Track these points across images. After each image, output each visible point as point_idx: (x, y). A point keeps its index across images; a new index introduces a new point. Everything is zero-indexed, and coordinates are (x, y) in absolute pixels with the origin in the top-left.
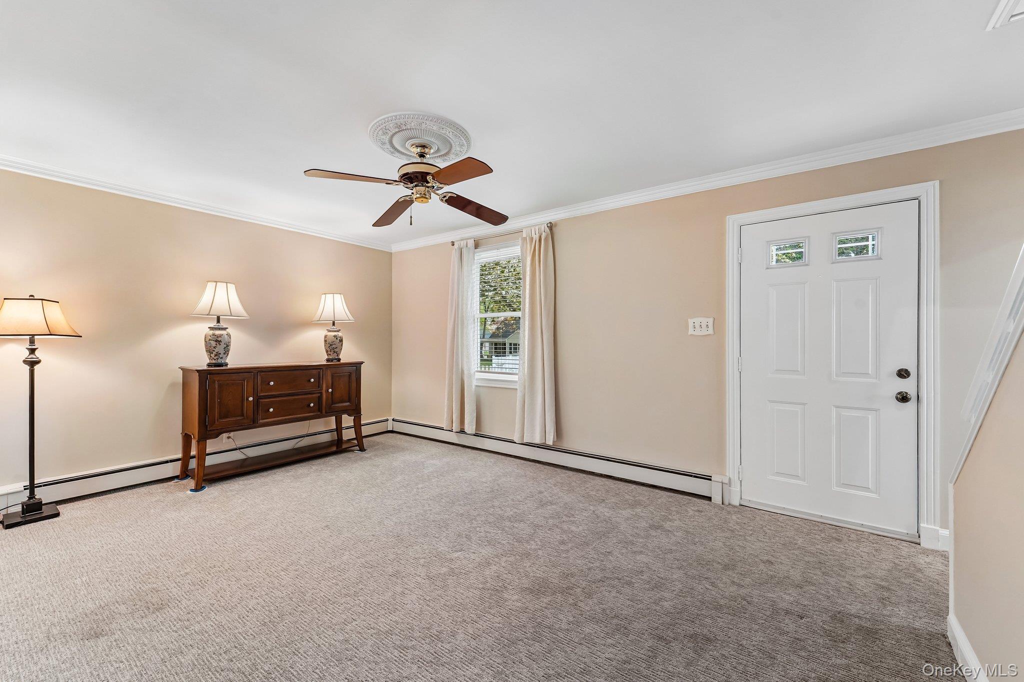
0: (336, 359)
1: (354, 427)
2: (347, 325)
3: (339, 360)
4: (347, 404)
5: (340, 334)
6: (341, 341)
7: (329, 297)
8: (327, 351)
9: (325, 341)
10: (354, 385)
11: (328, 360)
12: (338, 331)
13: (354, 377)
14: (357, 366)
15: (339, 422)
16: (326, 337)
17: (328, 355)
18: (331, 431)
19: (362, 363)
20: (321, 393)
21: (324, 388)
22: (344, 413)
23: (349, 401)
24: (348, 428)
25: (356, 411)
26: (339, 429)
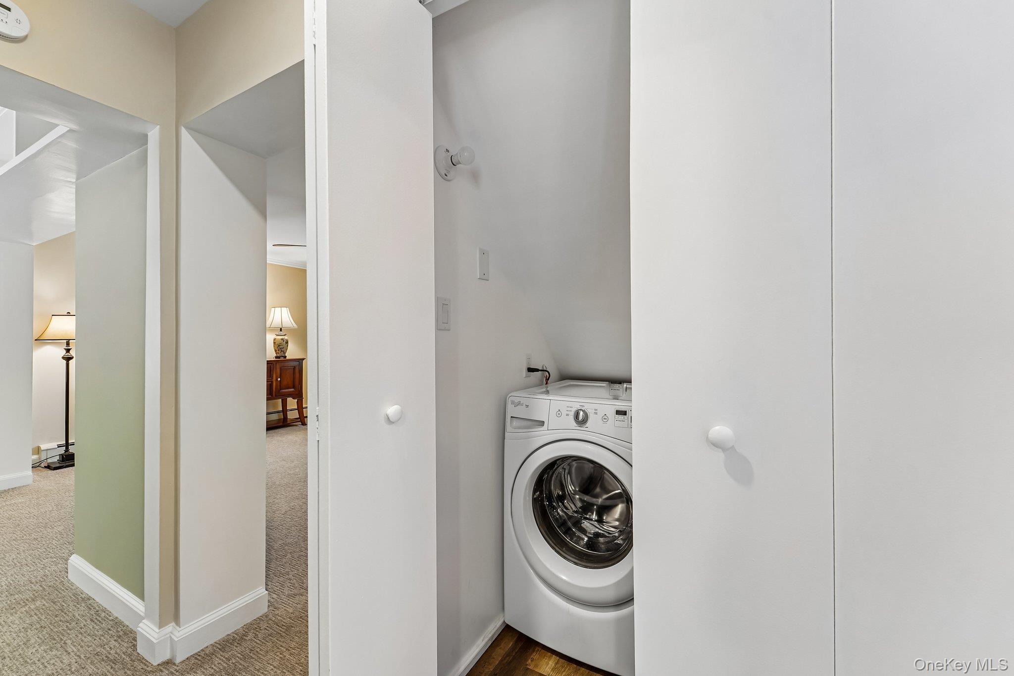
0: (283, 357)
1: (298, 409)
2: (290, 330)
3: (285, 357)
4: (292, 390)
5: (286, 337)
6: (287, 342)
7: (278, 310)
8: (276, 351)
9: (275, 343)
10: (297, 375)
11: (276, 357)
12: (285, 335)
13: (297, 370)
14: (300, 361)
15: (284, 404)
16: (275, 339)
17: (276, 354)
18: (278, 412)
19: (304, 359)
20: (272, 382)
21: (274, 376)
22: (289, 397)
23: (294, 387)
24: (292, 410)
25: (299, 395)
26: (285, 411)
